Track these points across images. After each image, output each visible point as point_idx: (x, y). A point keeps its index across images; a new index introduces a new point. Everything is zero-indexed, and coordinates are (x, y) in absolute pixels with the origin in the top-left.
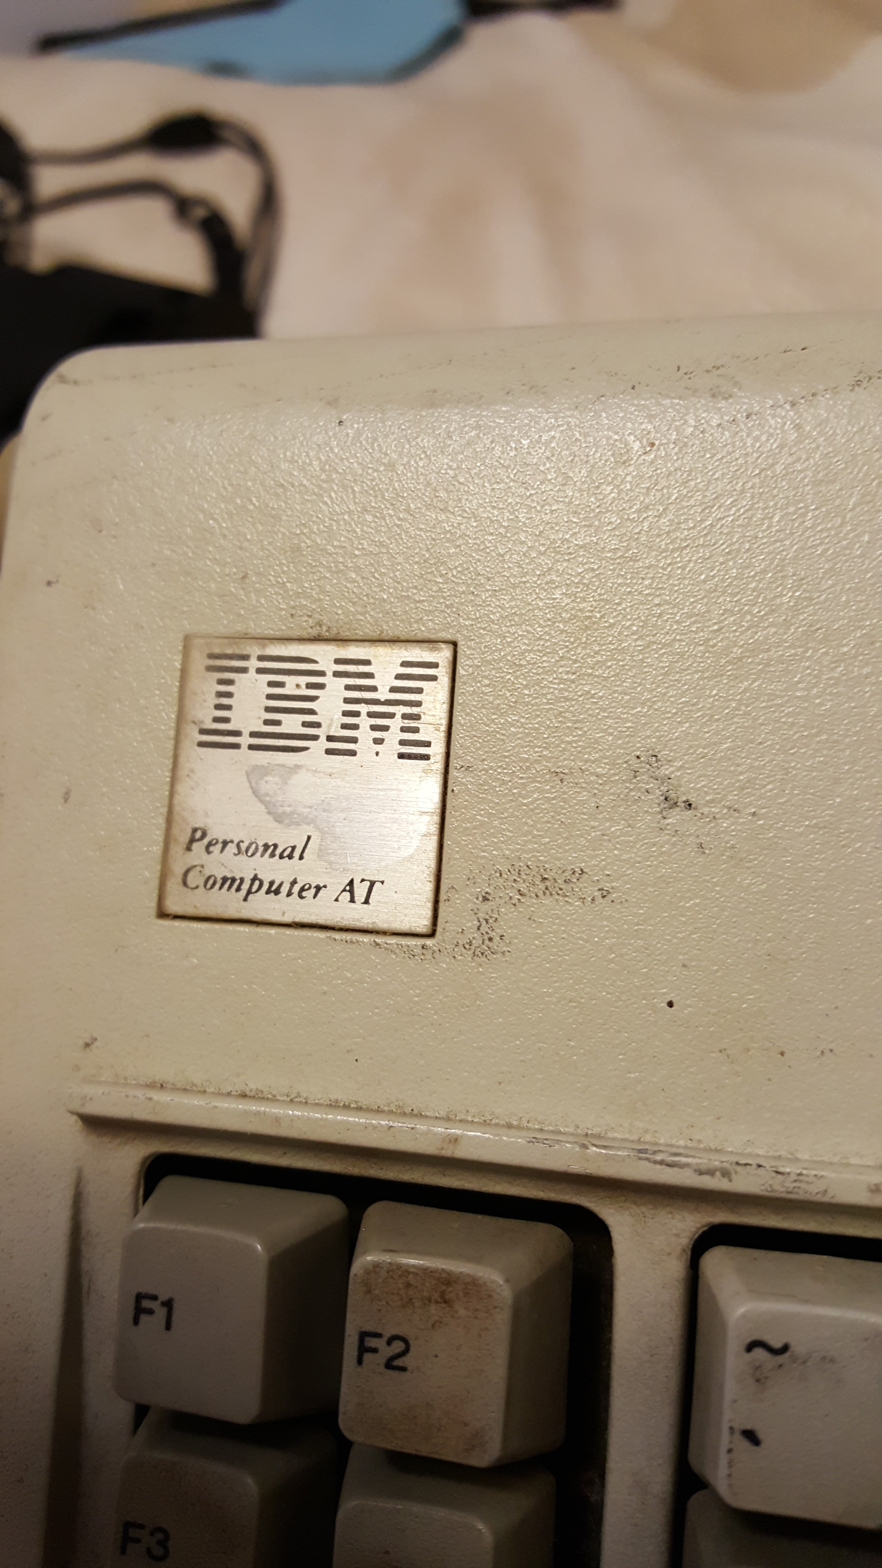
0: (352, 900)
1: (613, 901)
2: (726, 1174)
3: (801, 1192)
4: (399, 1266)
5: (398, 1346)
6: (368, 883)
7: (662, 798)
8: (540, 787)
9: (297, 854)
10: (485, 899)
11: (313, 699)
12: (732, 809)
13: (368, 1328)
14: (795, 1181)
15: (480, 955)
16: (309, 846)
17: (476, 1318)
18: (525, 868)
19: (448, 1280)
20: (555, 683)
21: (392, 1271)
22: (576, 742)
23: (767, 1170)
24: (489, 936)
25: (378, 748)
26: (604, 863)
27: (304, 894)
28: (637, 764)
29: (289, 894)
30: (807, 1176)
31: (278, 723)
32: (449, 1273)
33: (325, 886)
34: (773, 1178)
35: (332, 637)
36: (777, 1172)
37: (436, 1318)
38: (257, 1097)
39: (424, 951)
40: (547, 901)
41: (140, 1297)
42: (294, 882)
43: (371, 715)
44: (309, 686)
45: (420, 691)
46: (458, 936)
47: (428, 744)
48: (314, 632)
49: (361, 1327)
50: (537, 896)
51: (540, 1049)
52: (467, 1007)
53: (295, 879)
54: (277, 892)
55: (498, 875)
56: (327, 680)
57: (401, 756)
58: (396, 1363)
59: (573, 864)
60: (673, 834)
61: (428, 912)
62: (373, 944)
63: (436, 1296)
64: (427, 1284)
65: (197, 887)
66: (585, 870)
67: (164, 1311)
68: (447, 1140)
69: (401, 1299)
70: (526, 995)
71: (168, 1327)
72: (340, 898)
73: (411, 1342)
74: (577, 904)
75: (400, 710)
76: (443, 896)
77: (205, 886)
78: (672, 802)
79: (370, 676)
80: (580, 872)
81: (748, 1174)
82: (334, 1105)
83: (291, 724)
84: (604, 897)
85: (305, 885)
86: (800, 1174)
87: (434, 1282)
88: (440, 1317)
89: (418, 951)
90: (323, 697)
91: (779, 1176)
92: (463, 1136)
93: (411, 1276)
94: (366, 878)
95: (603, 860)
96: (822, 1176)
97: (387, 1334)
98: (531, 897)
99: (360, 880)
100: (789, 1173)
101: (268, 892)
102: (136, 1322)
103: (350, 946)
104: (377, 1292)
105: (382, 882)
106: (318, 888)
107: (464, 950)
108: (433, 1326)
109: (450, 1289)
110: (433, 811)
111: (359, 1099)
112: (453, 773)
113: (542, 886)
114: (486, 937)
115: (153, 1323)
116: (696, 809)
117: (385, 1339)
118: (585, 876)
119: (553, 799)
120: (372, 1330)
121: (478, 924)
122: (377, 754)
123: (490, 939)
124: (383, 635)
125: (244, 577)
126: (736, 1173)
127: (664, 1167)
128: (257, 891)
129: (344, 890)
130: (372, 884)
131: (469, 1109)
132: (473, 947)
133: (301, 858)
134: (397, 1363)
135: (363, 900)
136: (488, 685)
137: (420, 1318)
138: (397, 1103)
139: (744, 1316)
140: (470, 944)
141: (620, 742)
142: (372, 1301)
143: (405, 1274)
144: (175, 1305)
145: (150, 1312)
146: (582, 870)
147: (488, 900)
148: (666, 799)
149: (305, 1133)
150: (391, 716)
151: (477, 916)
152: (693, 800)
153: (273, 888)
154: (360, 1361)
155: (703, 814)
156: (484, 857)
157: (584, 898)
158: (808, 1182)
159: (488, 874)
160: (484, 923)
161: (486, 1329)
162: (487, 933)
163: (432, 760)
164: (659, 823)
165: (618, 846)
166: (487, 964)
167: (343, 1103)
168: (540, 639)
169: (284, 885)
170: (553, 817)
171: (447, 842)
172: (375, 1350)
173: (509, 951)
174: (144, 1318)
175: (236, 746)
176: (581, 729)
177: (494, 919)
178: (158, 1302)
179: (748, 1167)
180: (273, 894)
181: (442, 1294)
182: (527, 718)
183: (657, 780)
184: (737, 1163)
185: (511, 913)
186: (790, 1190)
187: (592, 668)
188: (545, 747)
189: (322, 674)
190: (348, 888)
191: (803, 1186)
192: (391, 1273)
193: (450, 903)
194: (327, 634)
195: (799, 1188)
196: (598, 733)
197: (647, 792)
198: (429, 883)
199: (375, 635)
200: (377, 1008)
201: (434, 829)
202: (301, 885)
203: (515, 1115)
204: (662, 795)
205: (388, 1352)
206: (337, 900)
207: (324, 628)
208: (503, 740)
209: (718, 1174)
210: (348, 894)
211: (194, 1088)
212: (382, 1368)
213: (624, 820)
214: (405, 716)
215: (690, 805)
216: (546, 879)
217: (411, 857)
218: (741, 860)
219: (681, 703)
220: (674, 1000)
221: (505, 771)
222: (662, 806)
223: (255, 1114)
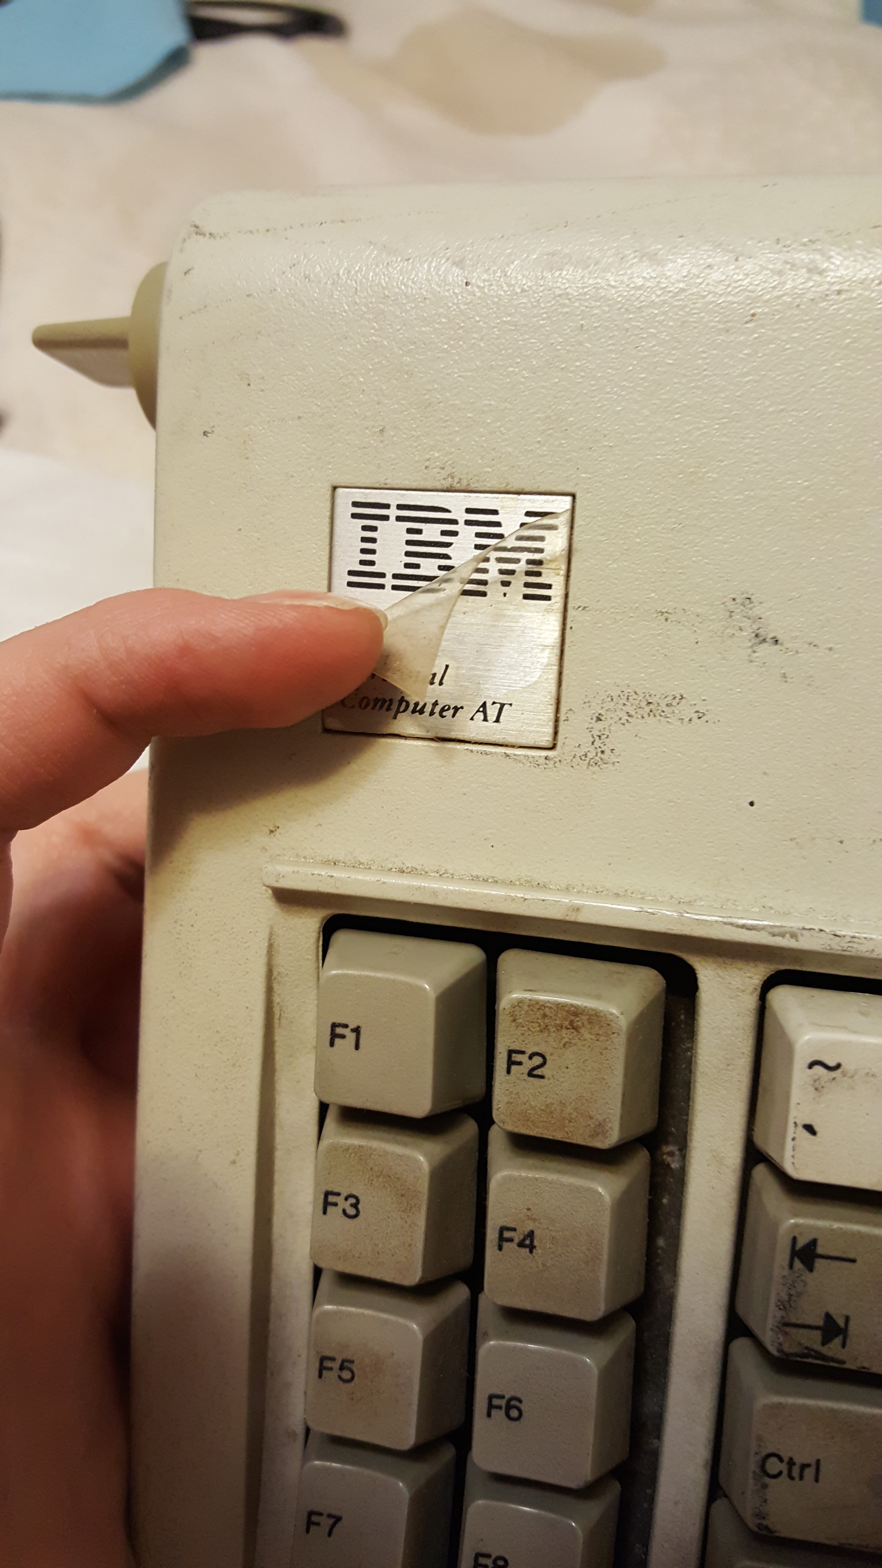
0: (485, 719)
1: (707, 722)
2: (793, 936)
3: (853, 950)
4: (537, 1002)
5: (537, 1060)
6: (498, 706)
7: (753, 635)
8: (647, 625)
9: (437, 680)
10: (599, 719)
11: (448, 545)
12: (813, 644)
13: (514, 1047)
14: (849, 942)
15: (594, 765)
16: (447, 674)
17: (598, 1040)
18: (633, 694)
19: (575, 1012)
20: (662, 533)
21: (532, 1005)
22: (679, 585)
23: (827, 933)
24: (601, 749)
25: (506, 589)
26: (701, 690)
27: (444, 714)
28: (734, 605)
29: (432, 713)
30: (859, 938)
31: (417, 566)
32: (577, 1007)
33: (462, 708)
34: (832, 939)
35: (462, 488)
36: (835, 935)
37: (567, 1040)
38: (413, 872)
39: (547, 762)
40: (651, 720)
41: (334, 1026)
42: (436, 704)
43: (499, 560)
44: (444, 533)
45: (542, 539)
46: (575, 749)
47: (549, 587)
48: (446, 484)
49: (509, 1047)
50: (643, 717)
51: (643, 838)
52: (583, 806)
53: (437, 701)
54: (421, 712)
55: (609, 699)
56: (460, 527)
57: (526, 597)
58: (535, 1072)
59: (674, 691)
60: (762, 665)
61: (550, 730)
62: (504, 755)
63: (567, 1023)
64: (560, 1015)
65: (353, 707)
66: (684, 696)
67: (354, 1035)
68: (571, 909)
69: (540, 1026)
70: (632, 797)
71: (357, 1047)
72: (475, 717)
73: (548, 1058)
74: (677, 723)
75: (525, 556)
76: (562, 717)
77: (360, 706)
78: (761, 639)
79: (498, 524)
80: (680, 698)
81: (812, 936)
82: (475, 879)
83: (429, 567)
84: (699, 718)
85: (445, 706)
86: (854, 937)
87: (565, 1014)
88: (570, 1040)
89: (542, 761)
90: (457, 544)
91: (837, 938)
92: (584, 905)
93: (547, 1009)
94: (497, 701)
95: (700, 688)
96: (871, 939)
97: (529, 1052)
98: (637, 718)
99: (491, 702)
100: (844, 936)
101: (414, 712)
102: (332, 1044)
103: (485, 756)
104: (520, 1021)
105: (511, 705)
106: (456, 709)
107: (580, 761)
108: (564, 1045)
109: (577, 1019)
110: (553, 645)
111: (495, 876)
112: (571, 613)
113: (647, 709)
114: (599, 750)
115: (345, 1045)
116: (782, 644)
117: (527, 1055)
118: (684, 701)
119: (659, 635)
120: (518, 1049)
121: (592, 740)
122: (505, 595)
123: (603, 752)
124: (509, 487)
125: (382, 431)
126: (802, 935)
127: (744, 930)
128: (404, 711)
129: (478, 711)
130: (502, 705)
131: (585, 883)
132: (588, 759)
133: (441, 684)
134: (538, 1072)
135: (494, 719)
136: (603, 534)
137: (554, 1040)
138: (526, 879)
139: (808, 1042)
140: (586, 756)
141: (719, 585)
142: (517, 1027)
143: (543, 1008)
144: (362, 1031)
145: (343, 1037)
146: (682, 696)
147: (601, 720)
148: (757, 636)
149: (457, 903)
150: (517, 561)
151: (592, 733)
152: (779, 637)
153: (418, 708)
154: (509, 1072)
155: (787, 649)
156: (598, 685)
157: (683, 719)
158: (860, 944)
159: (601, 698)
160: (597, 738)
161: (606, 1048)
162: (600, 747)
163: (553, 600)
164: (749, 656)
165: (713, 675)
166: (600, 772)
167: (482, 878)
168: (650, 492)
169: (427, 706)
170: (658, 650)
171: (565, 672)
172: (520, 1063)
173: (618, 762)
174: (338, 1041)
175: (382, 587)
176: (685, 574)
177: (605, 736)
178: (349, 1030)
179: (812, 931)
180: (417, 713)
181: (571, 1022)
182: (638, 564)
183: (749, 619)
184: (804, 929)
185: (621, 731)
186: (845, 949)
187: (697, 520)
188: (652, 591)
189: (454, 522)
190: (481, 709)
191: (855, 945)
192: (531, 1007)
193: (568, 722)
194: (458, 485)
195: (852, 947)
196: (699, 578)
197: (741, 629)
198: (550, 706)
199: (502, 487)
200: (509, 806)
201: (555, 660)
202: (442, 706)
203: (622, 888)
204: (753, 632)
205: (529, 1064)
206: (472, 719)
207: (456, 480)
208: (615, 584)
209: (788, 936)
210: (482, 714)
211: (361, 866)
212: (526, 1077)
213: (720, 653)
214: (529, 562)
215: (777, 641)
216: (650, 703)
217: (536, 683)
218: (817, 687)
219: (773, 552)
220: (755, 801)
221: (617, 611)
222: (753, 641)
223: (417, 889)
